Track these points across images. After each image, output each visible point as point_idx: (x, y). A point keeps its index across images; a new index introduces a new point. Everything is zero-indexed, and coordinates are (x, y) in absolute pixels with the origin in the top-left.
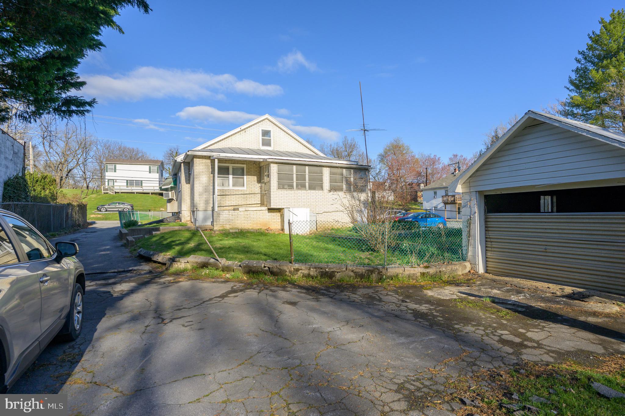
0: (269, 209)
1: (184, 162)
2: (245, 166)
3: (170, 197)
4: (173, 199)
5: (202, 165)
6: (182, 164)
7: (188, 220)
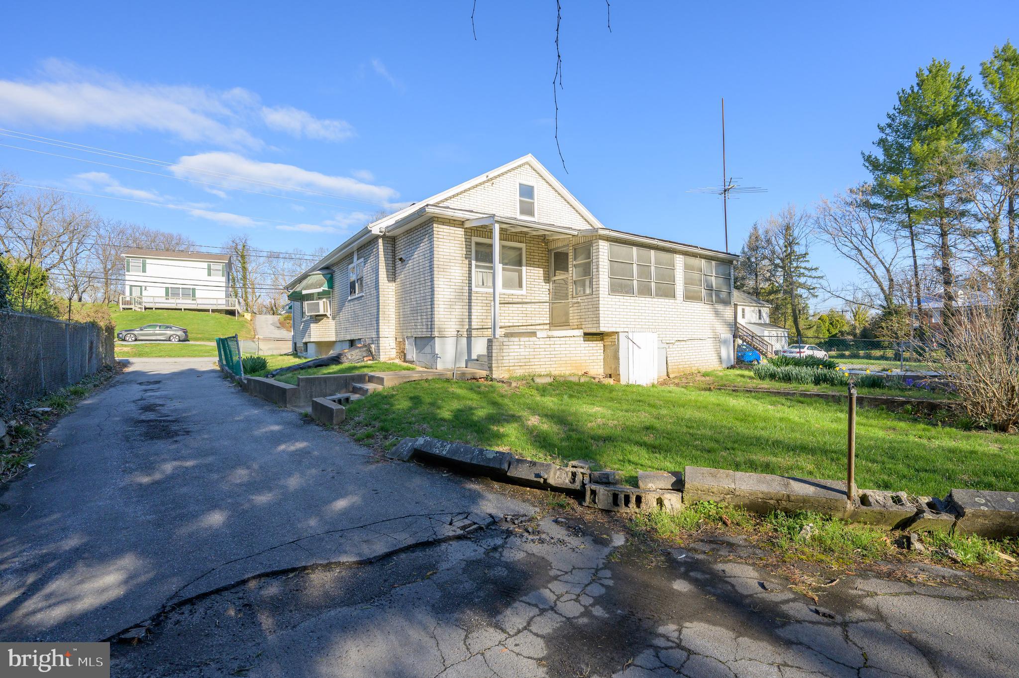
0: (586, 334)
1: (384, 237)
2: (523, 246)
3: (321, 312)
4: (325, 315)
5: (450, 238)
6: (380, 241)
7: (392, 356)
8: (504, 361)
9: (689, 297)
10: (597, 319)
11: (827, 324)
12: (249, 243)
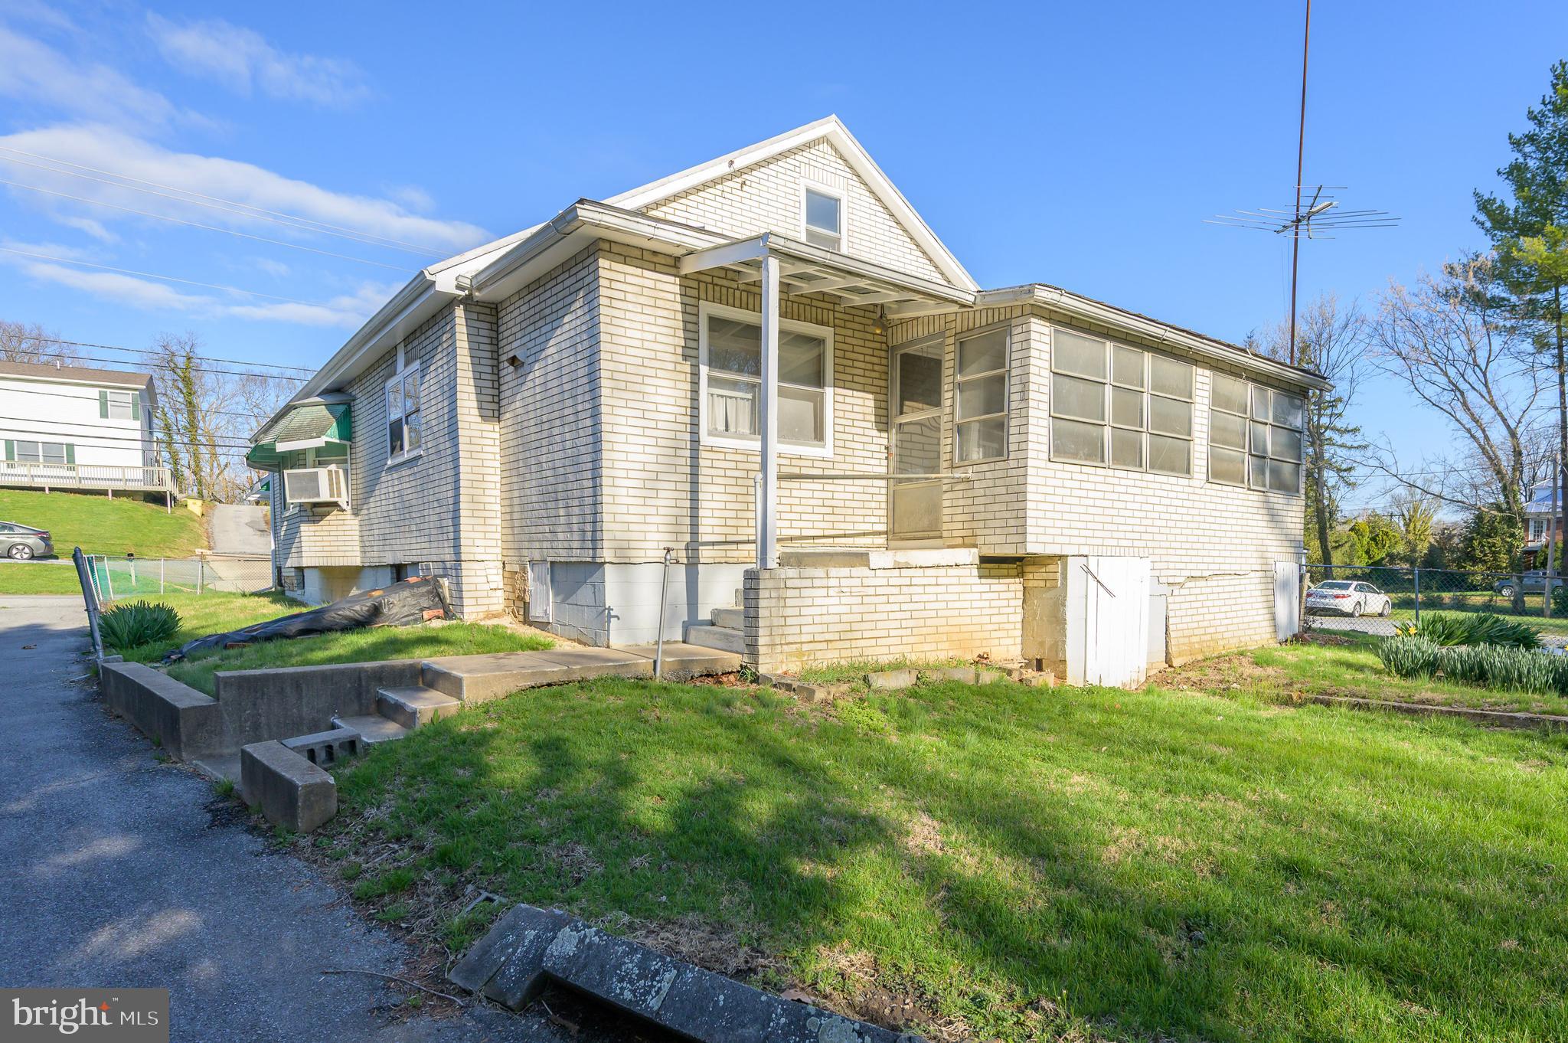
0: (985, 560)
1: (468, 302)
2: (826, 332)
3: (325, 496)
4: (335, 505)
6: (459, 312)
7: (493, 608)
8: (787, 630)
9: (1219, 473)
10: (1019, 522)
11: (1366, 540)
12: (200, 352)
